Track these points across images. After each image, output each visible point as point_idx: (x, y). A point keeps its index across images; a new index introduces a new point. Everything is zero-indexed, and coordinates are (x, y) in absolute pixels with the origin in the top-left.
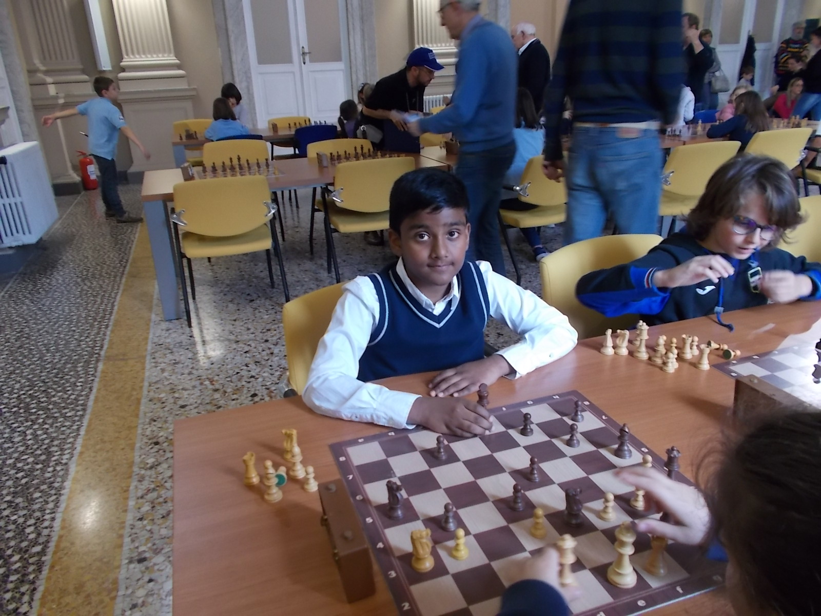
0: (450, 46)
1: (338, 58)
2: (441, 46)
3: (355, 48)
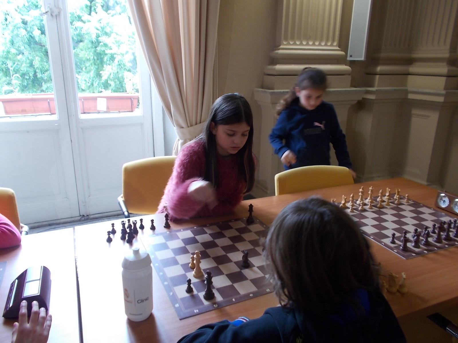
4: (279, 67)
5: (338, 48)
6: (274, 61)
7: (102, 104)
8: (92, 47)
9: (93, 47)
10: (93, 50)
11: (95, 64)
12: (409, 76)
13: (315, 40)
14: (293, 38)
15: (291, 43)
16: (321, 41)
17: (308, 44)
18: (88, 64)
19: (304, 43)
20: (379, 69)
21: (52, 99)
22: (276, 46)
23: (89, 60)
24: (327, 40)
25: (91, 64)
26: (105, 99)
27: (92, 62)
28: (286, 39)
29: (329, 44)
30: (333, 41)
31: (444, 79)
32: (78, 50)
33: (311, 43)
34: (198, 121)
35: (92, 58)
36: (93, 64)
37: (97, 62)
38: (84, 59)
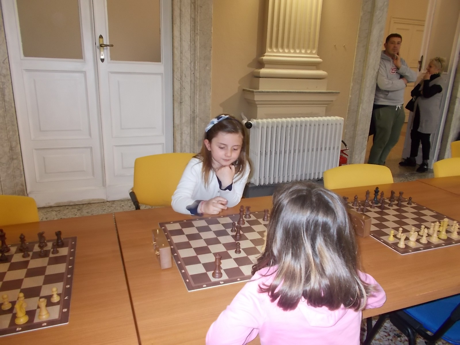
0: (311, 53)
1: (156, 58)
2: (300, 53)
3: (181, 46)
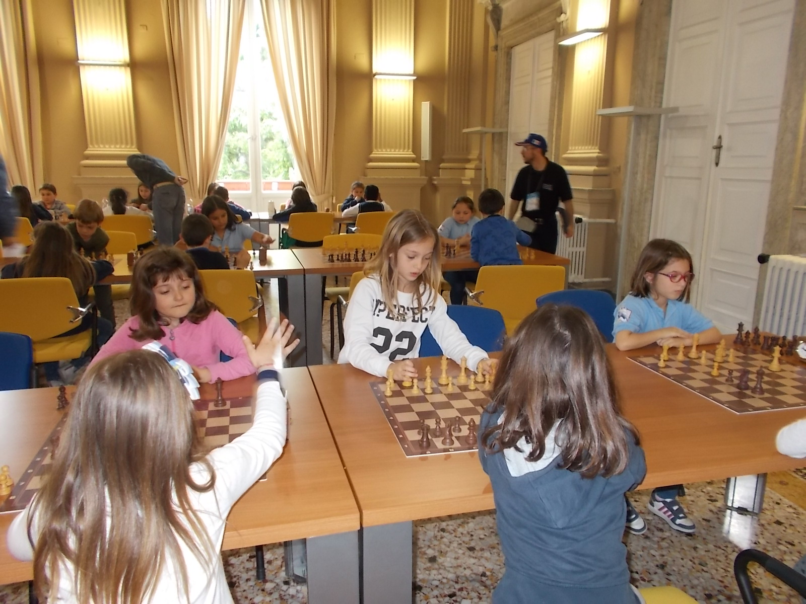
4: (371, 164)
5: (412, 153)
6: (371, 160)
7: (275, 186)
8: (282, 147)
9: (284, 146)
10: (283, 150)
11: (284, 167)
12: (466, 170)
13: (396, 148)
14: (381, 148)
15: (380, 150)
16: (400, 149)
17: (391, 151)
18: (276, 167)
19: (388, 150)
20: (442, 165)
21: (249, 183)
22: (371, 152)
23: (277, 162)
24: (404, 149)
25: (280, 166)
26: (277, 183)
27: (281, 163)
28: (376, 148)
29: (406, 150)
30: (409, 149)
31: (473, 171)
32: (266, 151)
33: (393, 150)
34: (323, 192)
35: (281, 160)
36: (282, 166)
37: (286, 164)
38: (272, 161)
